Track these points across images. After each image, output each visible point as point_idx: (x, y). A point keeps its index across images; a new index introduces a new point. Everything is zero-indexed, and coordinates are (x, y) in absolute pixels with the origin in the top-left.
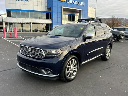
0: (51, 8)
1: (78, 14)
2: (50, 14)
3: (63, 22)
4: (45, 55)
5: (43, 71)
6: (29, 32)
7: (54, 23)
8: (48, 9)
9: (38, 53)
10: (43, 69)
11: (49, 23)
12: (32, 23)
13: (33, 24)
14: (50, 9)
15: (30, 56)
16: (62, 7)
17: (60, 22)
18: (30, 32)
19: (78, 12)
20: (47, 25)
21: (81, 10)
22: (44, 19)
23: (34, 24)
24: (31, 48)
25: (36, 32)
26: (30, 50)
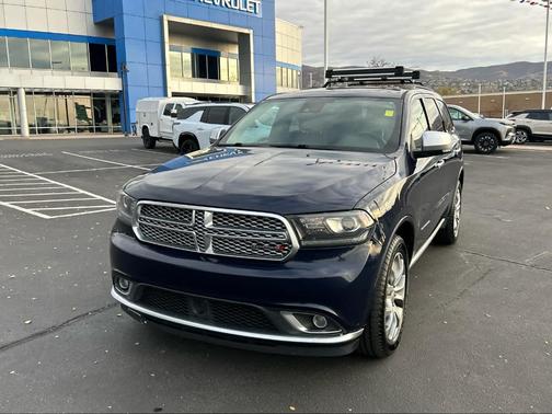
0: (112, 19)
1: (235, 50)
2: (112, 49)
3: (174, 85)
4: (300, 242)
5: (291, 318)
6: (10, 132)
7: (131, 91)
8: (96, 24)
9: (261, 235)
10: (290, 309)
11: (107, 88)
12: (22, 92)
13: (27, 93)
14: (106, 24)
15: (210, 251)
16: (165, 17)
17: (161, 85)
18: (15, 135)
19: (234, 43)
20: (99, 98)
21: (246, 31)
22: (81, 71)
23: (34, 96)
24: (215, 213)
25: (45, 131)
26: (209, 225)
